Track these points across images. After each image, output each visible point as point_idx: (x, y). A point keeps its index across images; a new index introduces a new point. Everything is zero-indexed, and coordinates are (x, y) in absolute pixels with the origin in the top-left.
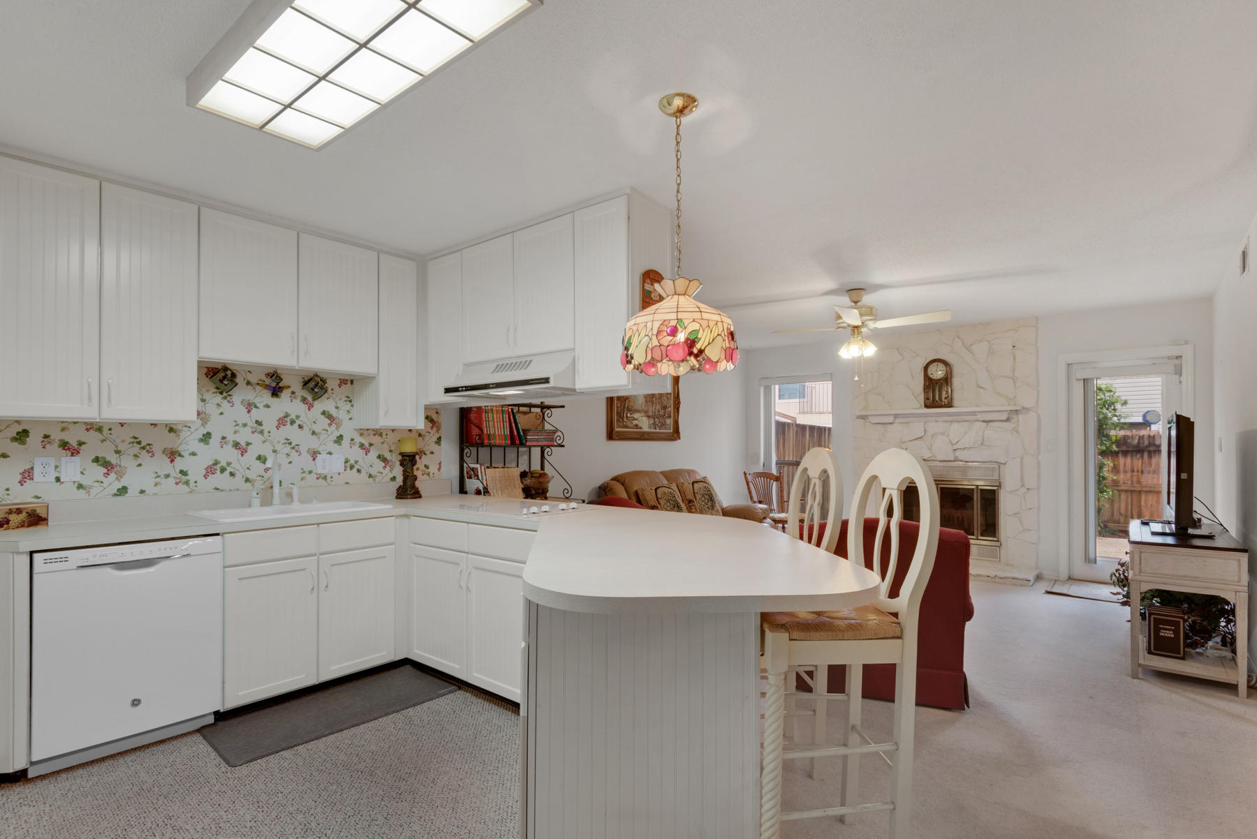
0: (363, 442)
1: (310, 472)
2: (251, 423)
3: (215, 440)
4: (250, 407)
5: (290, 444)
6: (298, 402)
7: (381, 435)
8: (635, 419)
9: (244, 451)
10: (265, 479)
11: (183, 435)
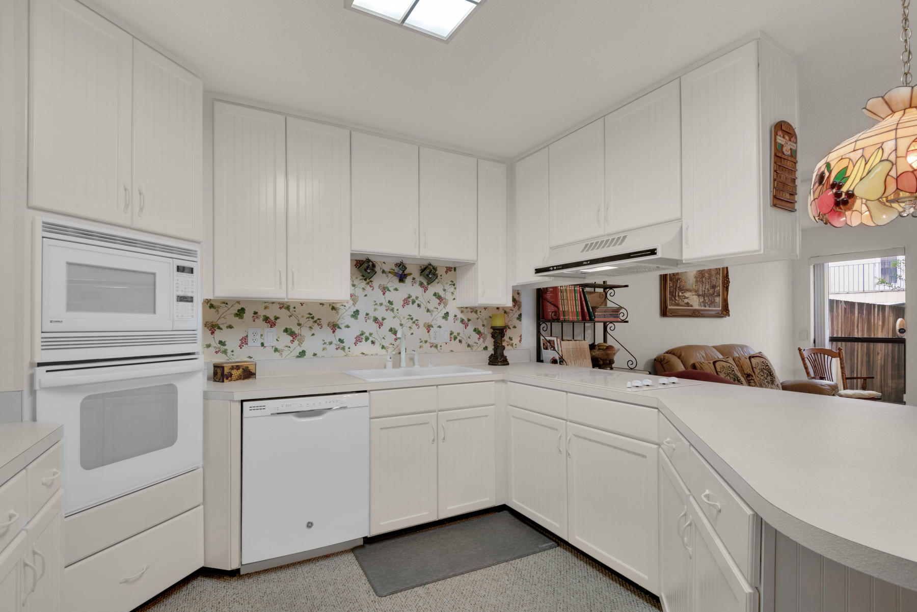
0: (464, 318)
1: (426, 342)
2: (386, 303)
3: (362, 316)
4: (385, 290)
5: (412, 319)
6: (417, 286)
7: (476, 312)
8: (686, 298)
9: (381, 325)
10: (395, 347)
11: (340, 312)
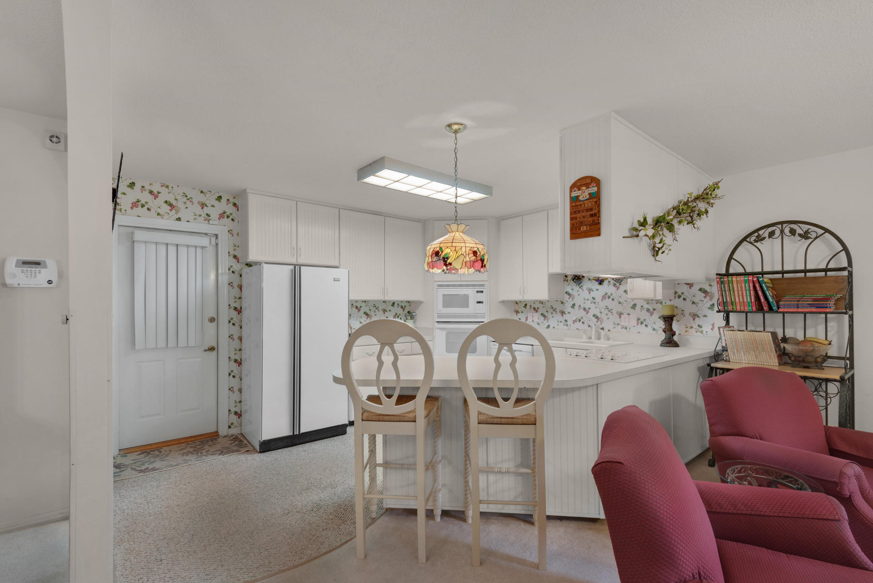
0: (649, 308)
3: (577, 307)
4: (590, 290)
6: (611, 286)
